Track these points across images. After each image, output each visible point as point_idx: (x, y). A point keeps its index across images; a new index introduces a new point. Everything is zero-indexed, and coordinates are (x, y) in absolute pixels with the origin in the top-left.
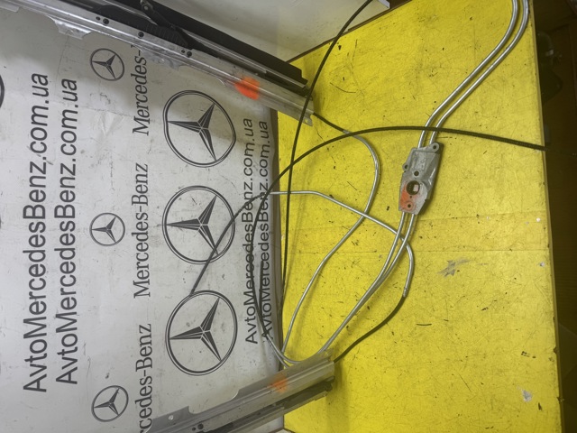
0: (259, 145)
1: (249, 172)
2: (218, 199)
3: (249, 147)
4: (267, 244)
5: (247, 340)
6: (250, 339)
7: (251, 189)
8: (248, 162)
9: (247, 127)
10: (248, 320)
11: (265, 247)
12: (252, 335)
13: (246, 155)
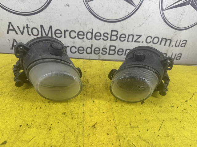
0: (167, 51)
1: (148, 40)
2: (133, 8)
3: (168, 42)
4: (91, 53)
5: (10, 23)
6: (10, 27)
7: (135, 41)
8: (156, 40)
9: (181, 43)
10: (28, 27)
11: (89, 50)
12: (14, 30)
13: (162, 39)
